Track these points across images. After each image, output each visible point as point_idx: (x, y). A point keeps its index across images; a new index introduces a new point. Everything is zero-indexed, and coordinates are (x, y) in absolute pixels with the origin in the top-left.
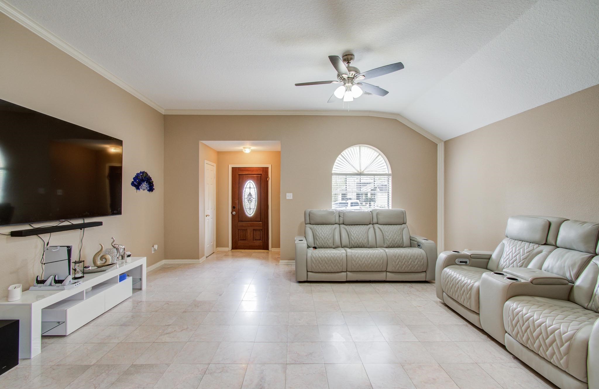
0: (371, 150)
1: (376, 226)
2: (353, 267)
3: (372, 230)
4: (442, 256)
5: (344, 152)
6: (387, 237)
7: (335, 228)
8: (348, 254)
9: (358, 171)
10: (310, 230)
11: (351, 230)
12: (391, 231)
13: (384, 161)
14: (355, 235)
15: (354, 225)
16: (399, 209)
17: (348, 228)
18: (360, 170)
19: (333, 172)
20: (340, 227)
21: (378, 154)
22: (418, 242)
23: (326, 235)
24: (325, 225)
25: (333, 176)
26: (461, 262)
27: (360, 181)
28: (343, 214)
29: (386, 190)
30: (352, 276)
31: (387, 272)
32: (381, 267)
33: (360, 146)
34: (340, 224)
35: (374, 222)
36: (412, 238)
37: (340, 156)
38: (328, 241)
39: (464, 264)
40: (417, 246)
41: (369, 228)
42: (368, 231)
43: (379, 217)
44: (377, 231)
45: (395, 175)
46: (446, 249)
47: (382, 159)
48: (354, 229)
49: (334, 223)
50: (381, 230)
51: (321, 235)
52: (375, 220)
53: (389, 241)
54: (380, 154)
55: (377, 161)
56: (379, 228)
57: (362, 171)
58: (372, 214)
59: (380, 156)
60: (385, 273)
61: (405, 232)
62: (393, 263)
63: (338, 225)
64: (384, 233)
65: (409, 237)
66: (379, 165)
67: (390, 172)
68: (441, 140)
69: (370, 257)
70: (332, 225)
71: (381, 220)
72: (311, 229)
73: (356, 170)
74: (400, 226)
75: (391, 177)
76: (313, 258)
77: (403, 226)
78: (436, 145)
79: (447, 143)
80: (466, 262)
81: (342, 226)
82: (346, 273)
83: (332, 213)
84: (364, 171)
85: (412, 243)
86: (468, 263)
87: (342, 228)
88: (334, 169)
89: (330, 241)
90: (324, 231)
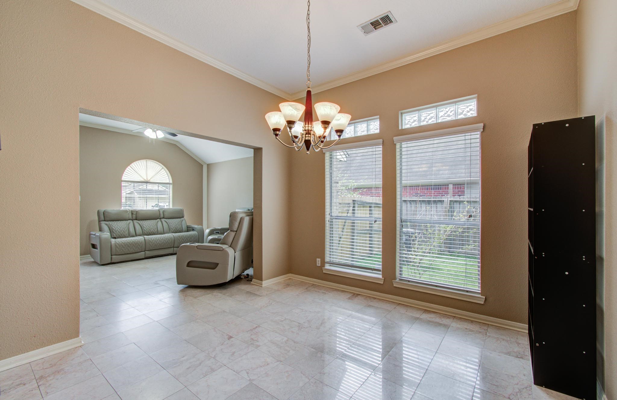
0: (156, 164)
1: (163, 220)
2: (150, 247)
3: (160, 223)
4: (207, 231)
5: (132, 164)
6: (171, 227)
7: (129, 223)
8: (146, 239)
9: (145, 180)
10: (106, 226)
11: (144, 223)
12: (174, 223)
13: (166, 173)
14: (147, 227)
15: (146, 220)
16: (178, 207)
17: (140, 222)
18: (147, 179)
19: (123, 179)
20: (133, 222)
21: (162, 168)
22: (192, 228)
23: (122, 228)
24: (119, 221)
25: (122, 183)
26: (216, 233)
27: (147, 187)
28: (136, 212)
29: (168, 195)
30: (149, 254)
31: (174, 247)
32: (170, 245)
33: (147, 160)
34: (133, 220)
35: (161, 217)
36: (188, 226)
37: (129, 167)
38: (124, 233)
39: (218, 233)
40: (192, 230)
41: (158, 222)
42: (157, 223)
43: (165, 213)
44: (164, 223)
45: (175, 184)
46: (208, 228)
47: (165, 172)
48: (145, 223)
49: (128, 218)
50: (167, 223)
51: (117, 228)
52: (162, 216)
53: (173, 230)
54: (163, 168)
55: (161, 173)
56: (165, 221)
57: (148, 180)
58: (159, 211)
59: (163, 170)
60: (173, 248)
61: (184, 222)
62: (178, 241)
63: (132, 221)
64: (169, 224)
65: (186, 226)
66: (162, 176)
67: (171, 182)
68: (205, 163)
69: (163, 238)
70: (126, 221)
71: (166, 215)
72: (106, 224)
73: (144, 179)
74: (180, 219)
75: (172, 185)
76: (117, 244)
77: (182, 219)
78: (202, 166)
79: (209, 166)
80: (219, 232)
81: (135, 221)
82: (144, 252)
83: (126, 211)
84: (151, 180)
85: (189, 229)
86: (219, 233)
87: (135, 223)
88: (123, 177)
89: (126, 233)
90: (119, 226)
